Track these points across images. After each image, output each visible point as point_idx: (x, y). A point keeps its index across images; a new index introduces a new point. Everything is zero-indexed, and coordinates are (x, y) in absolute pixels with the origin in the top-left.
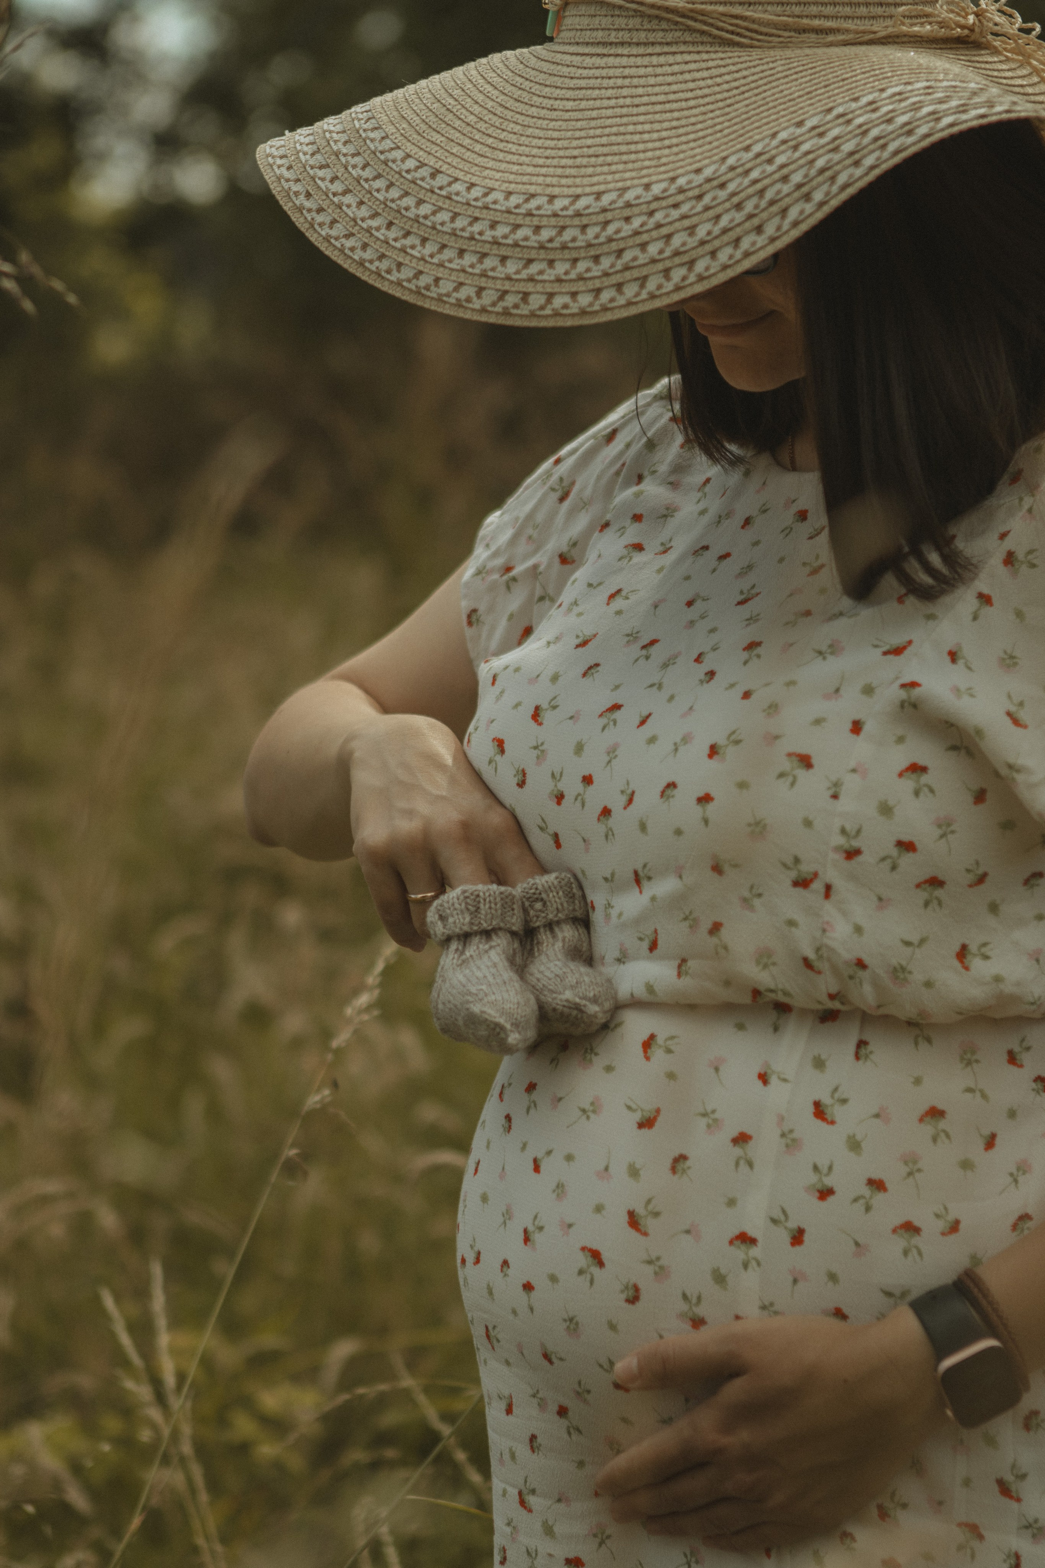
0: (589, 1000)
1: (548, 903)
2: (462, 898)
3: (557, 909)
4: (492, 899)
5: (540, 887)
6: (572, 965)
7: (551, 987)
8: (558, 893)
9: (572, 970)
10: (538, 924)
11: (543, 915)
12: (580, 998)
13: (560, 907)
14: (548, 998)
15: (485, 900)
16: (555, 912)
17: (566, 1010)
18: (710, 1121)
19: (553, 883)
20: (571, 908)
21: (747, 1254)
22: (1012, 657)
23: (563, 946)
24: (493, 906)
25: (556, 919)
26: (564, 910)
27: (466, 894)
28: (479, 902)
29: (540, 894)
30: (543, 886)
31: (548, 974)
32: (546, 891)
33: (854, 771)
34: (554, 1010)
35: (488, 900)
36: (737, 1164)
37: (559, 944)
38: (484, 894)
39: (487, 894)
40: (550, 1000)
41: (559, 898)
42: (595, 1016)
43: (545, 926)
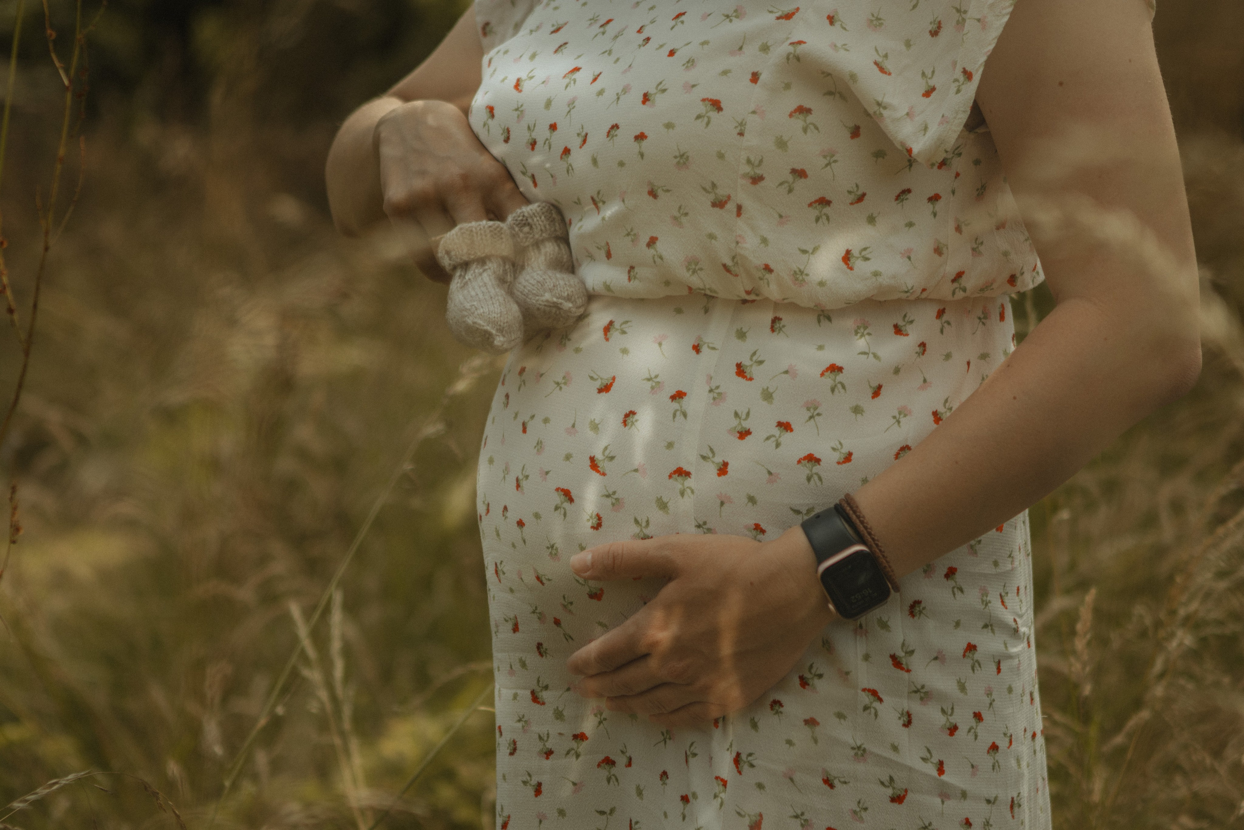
0: (564, 299)
1: (534, 226)
2: (459, 234)
3: (541, 230)
4: (482, 232)
5: (526, 214)
6: (550, 273)
7: (534, 292)
8: (540, 218)
9: (550, 277)
10: (527, 244)
11: (531, 236)
12: (557, 298)
13: (543, 228)
14: (533, 300)
15: (477, 233)
16: (540, 233)
17: (548, 309)
18: (654, 384)
19: (536, 211)
20: (553, 229)
21: (683, 484)
22: (878, 19)
23: (545, 260)
24: (484, 237)
25: (541, 238)
26: (546, 230)
27: (463, 231)
28: (473, 236)
29: (527, 220)
30: (528, 213)
31: (532, 281)
32: (531, 217)
33: (754, 112)
34: (538, 309)
35: (479, 233)
36: (674, 416)
37: (542, 258)
38: (476, 229)
39: (478, 229)
40: (534, 301)
41: (543, 222)
42: (569, 311)
43: (533, 245)
